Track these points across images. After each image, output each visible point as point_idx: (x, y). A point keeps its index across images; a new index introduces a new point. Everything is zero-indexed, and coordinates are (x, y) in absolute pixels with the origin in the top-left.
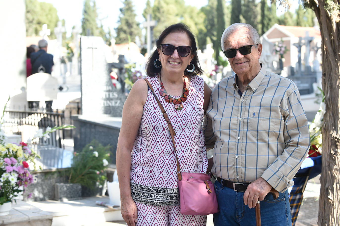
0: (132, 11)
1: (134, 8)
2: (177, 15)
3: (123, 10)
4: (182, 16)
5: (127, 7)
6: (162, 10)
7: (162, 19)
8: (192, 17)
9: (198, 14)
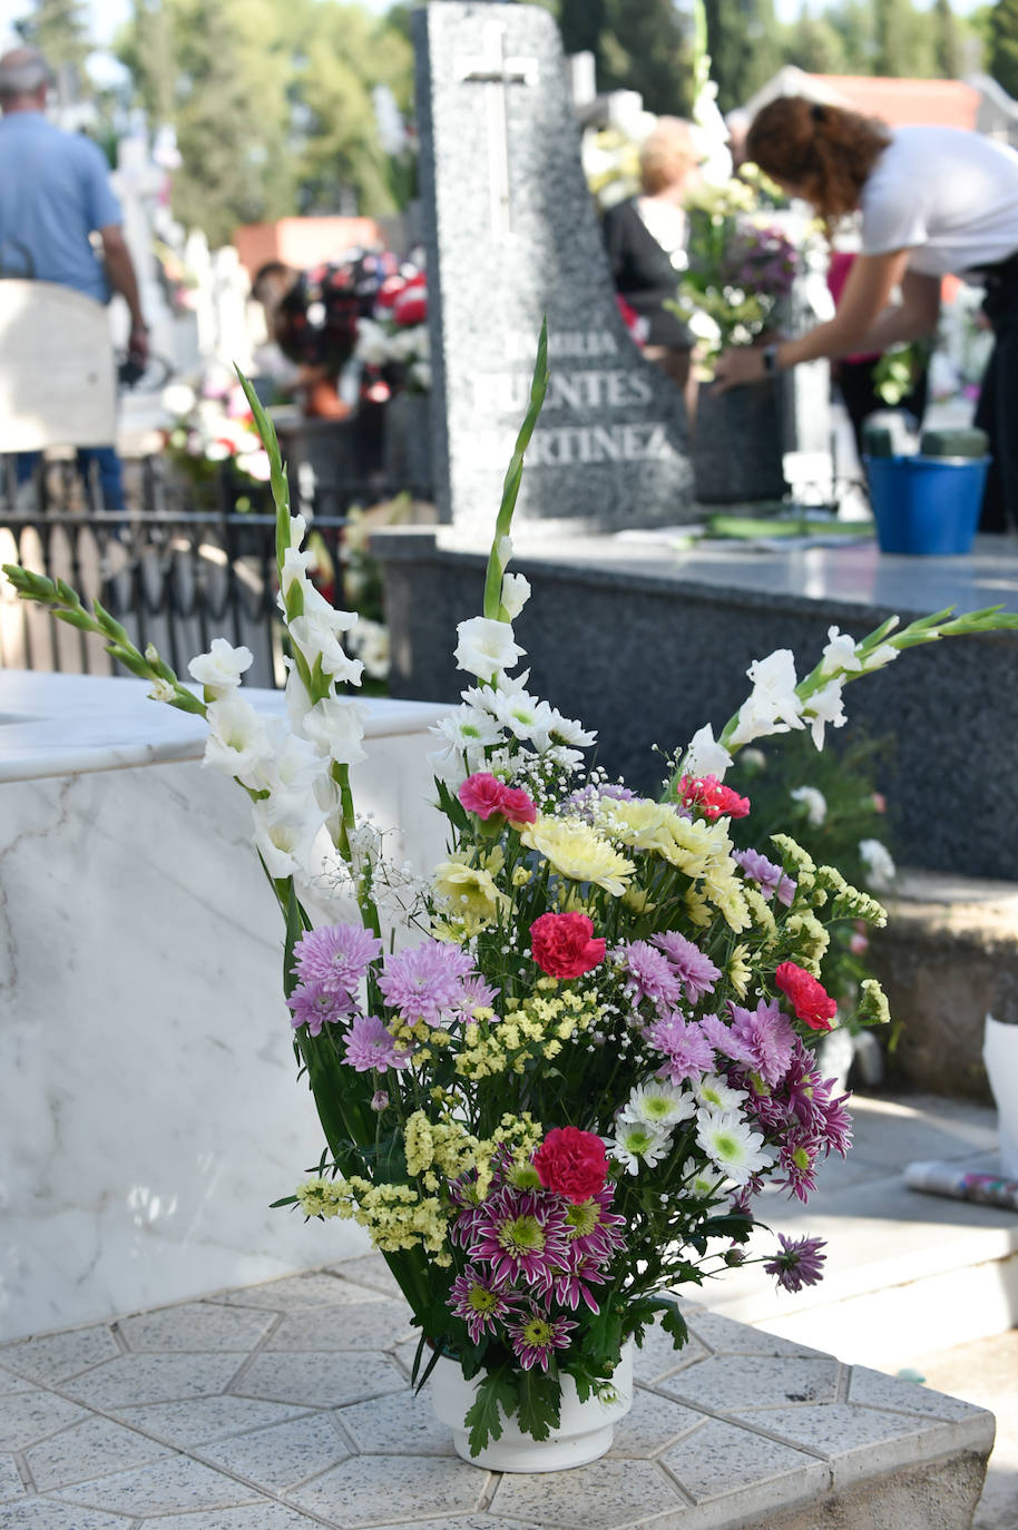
0: (75, 29)
1: (81, 18)
2: (276, 48)
3: (32, 25)
4: (300, 52)
5: (50, 12)
6: (216, 23)
7: (221, 64)
8: (344, 56)
9: (375, 39)
